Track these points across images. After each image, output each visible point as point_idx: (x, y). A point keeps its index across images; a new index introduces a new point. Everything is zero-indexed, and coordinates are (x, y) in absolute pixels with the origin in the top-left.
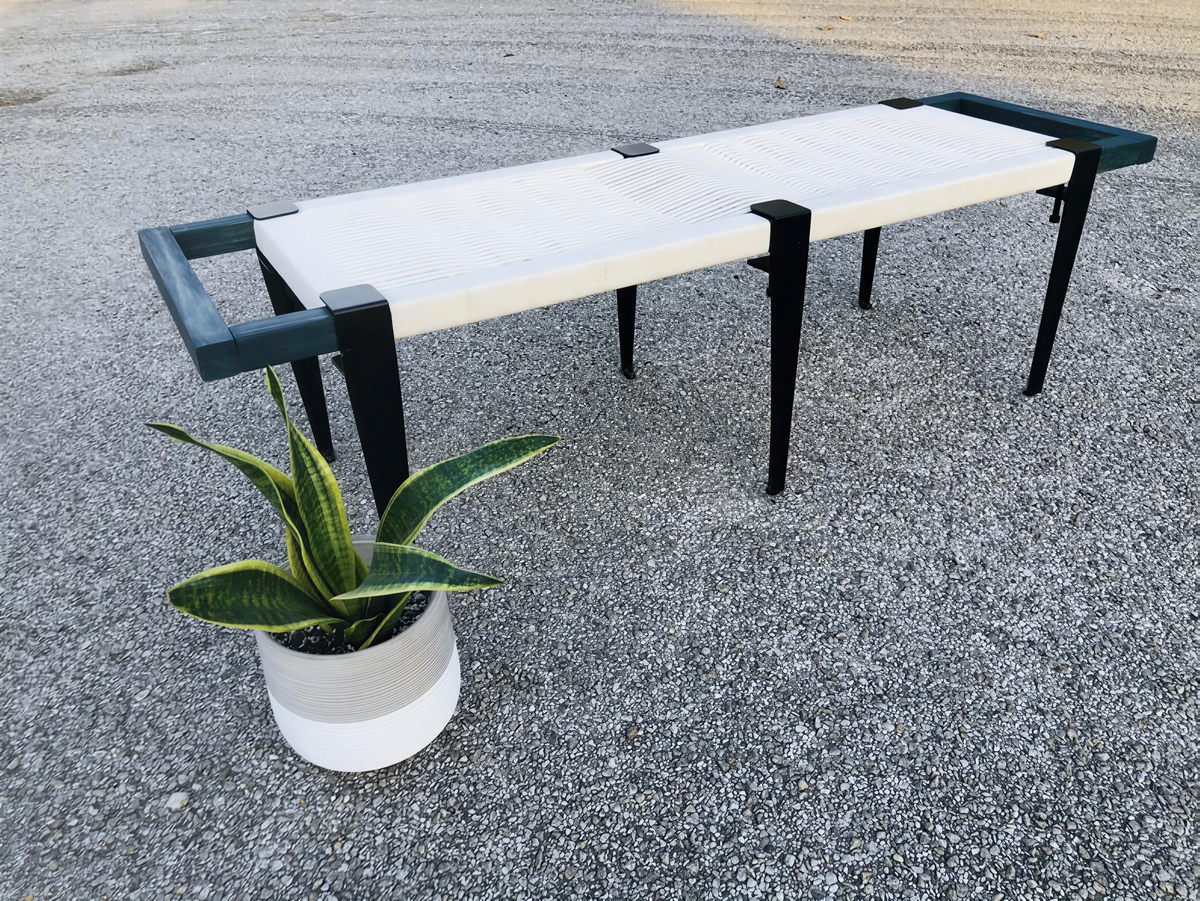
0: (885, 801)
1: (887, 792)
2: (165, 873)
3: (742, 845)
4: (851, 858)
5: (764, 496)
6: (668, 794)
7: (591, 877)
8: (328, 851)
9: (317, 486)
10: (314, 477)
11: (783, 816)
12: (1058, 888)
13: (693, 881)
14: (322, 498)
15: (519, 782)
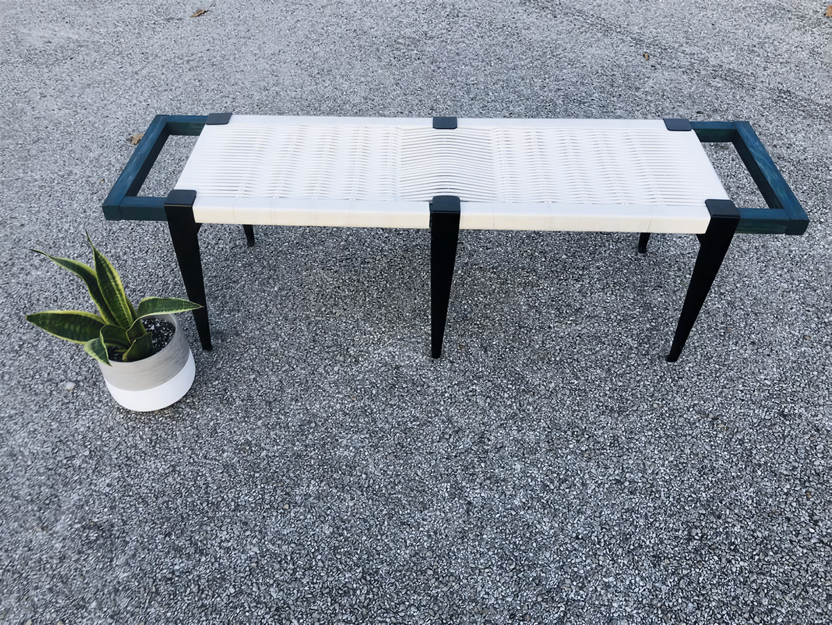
0: (312, 533)
1: (317, 530)
2: (49, 412)
3: (237, 516)
4: (271, 546)
5: (428, 356)
6: (232, 479)
7: (173, 496)
8: (100, 433)
9: (115, 287)
10: (113, 284)
11: (265, 514)
12: (337, 608)
13: (206, 519)
14: (117, 292)
15: (185, 443)
